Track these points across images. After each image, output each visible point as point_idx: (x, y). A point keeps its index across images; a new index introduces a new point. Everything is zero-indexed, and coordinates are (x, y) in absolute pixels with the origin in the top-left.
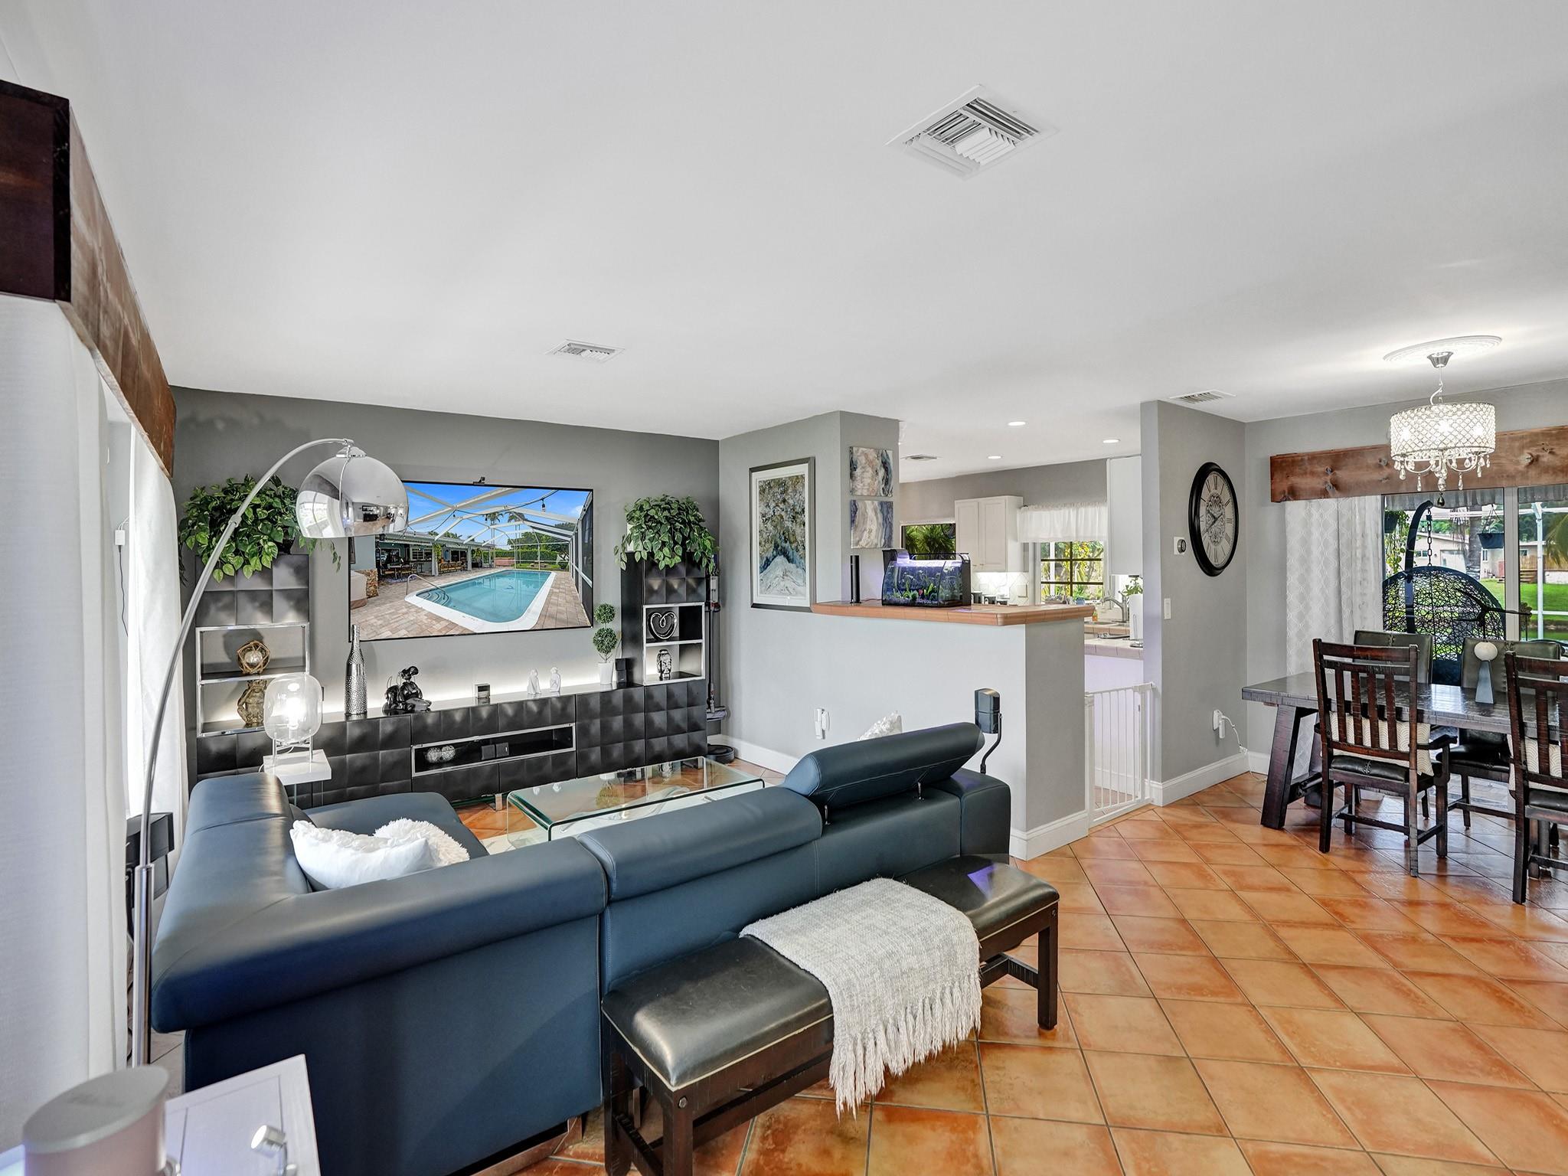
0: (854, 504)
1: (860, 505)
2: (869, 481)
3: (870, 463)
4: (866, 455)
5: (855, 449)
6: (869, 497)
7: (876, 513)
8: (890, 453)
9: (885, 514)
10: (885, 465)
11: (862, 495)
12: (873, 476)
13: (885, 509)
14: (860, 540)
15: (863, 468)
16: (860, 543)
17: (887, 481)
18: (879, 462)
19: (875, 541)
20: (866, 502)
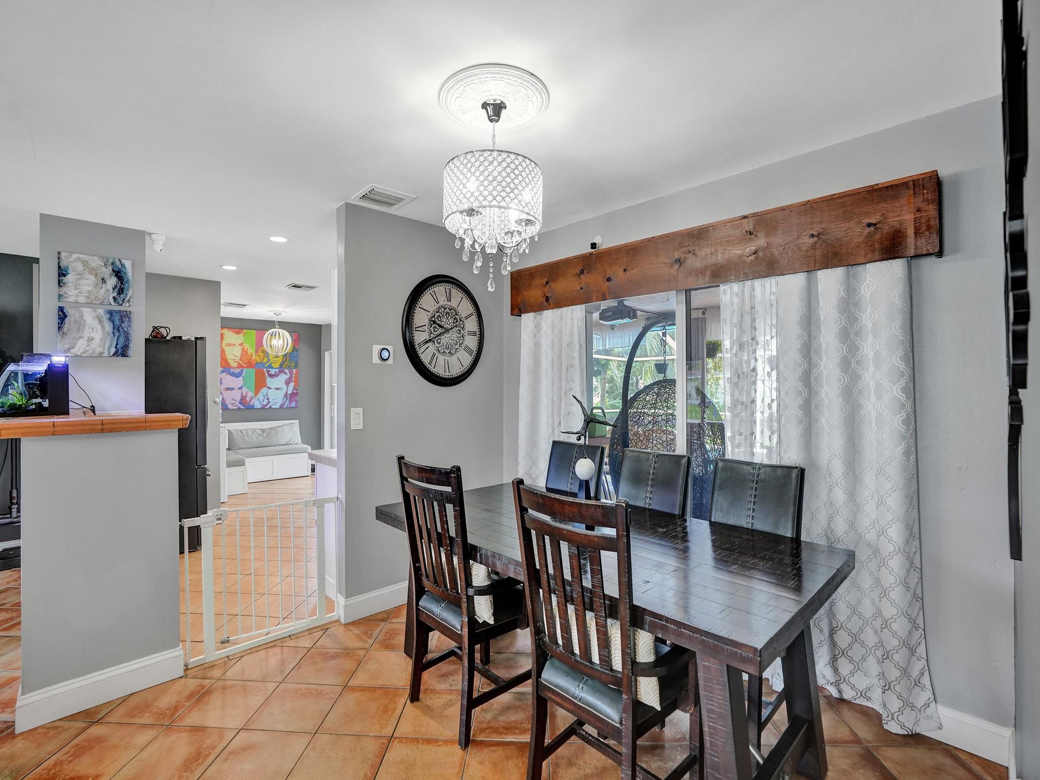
0: (61, 309)
1: (68, 311)
2: (90, 288)
3: (93, 271)
4: (85, 263)
5: (63, 255)
6: (89, 304)
7: (100, 321)
8: (128, 264)
9: (117, 323)
10: (119, 274)
11: (76, 302)
12: (96, 284)
13: (117, 318)
14: (73, 347)
15: (79, 274)
16: (72, 351)
17: (121, 291)
18: (107, 272)
19: (100, 350)
20: (82, 309)
